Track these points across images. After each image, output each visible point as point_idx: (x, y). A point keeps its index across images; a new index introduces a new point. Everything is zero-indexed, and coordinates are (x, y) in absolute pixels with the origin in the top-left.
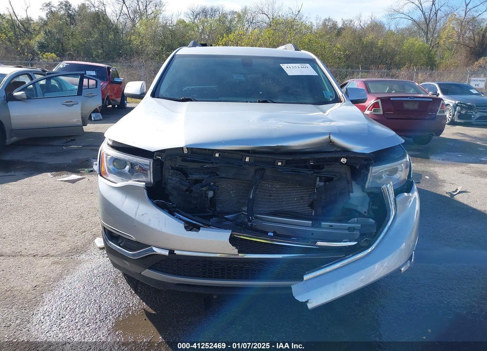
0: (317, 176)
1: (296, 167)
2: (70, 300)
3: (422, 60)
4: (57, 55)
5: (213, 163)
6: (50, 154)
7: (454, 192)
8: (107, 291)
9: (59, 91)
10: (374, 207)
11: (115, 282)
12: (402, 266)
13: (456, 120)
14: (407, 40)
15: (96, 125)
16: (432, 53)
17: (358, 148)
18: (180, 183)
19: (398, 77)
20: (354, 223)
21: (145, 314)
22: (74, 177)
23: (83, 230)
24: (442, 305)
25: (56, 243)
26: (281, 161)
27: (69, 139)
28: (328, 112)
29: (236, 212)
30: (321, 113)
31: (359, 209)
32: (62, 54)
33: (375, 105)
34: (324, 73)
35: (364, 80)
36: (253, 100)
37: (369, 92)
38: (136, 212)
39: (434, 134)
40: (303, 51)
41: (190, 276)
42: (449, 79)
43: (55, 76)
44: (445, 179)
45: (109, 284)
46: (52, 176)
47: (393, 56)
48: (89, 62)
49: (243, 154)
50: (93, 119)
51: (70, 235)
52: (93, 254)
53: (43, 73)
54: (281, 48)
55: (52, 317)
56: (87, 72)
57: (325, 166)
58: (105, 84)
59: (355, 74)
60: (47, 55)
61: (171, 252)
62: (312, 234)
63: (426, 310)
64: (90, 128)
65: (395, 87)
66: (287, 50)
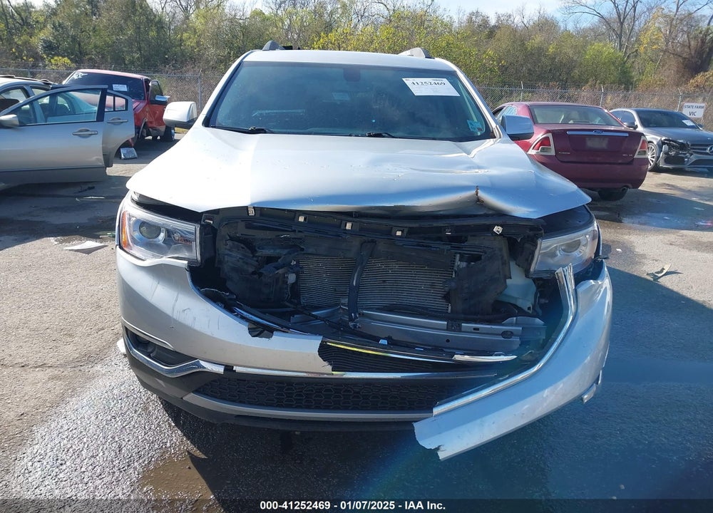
0: (456, 253)
1: (425, 239)
2: (75, 436)
3: (612, 76)
4: (71, 60)
5: (294, 231)
6: (56, 209)
7: (658, 273)
8: (133, 423)
9: (70, 114)
10: (543, 301)
11: (145, 409)
12: (584, 393)
13: (662, 165)
14: (592, 45)
15: (127, 165)
16: (628, 65)
17: (520, 211)
18: (244, 262)
19: (576, 100)
20: (511, 324)
21: (189, 459)
22: (90, 244)
23: (100, 326)
24: (641, 447)
25: (56, 347)
26: (402, 229)
27: (86, 187)
28: (474, 152)
29: (330, 307)
30: (464, 154)
31: (520, 303)
32: (79, 59)
33: (544, 142)
34: (469, 93)
35: (528, 103)
36: (360, 132)
37: (535, 122)
38: (174, 305)
39: (630, 185)
40: (438, 60)
41: (258, 405)
42: (652, 104)
43: (64, 92)
44: (645, 252)
45: (136, 411)
46: (56, 243)
47: (570, 69)
48: (119, 71)
49: (343, 217)
50: (123, 157)
51: (79, 335)
52: (113, 364)
53: (45, 86)
54: (405, 54)
55: (45, 464)
56: (114, 86)
57: (469, 237)
58: (142, 105)
59: (514, 95)
60: (56, 60)
61: (229, 368)
62: (448, 341)
63: (618, 454)
64: (115, 170)
65: (575, 114)
66: (413, 57)
